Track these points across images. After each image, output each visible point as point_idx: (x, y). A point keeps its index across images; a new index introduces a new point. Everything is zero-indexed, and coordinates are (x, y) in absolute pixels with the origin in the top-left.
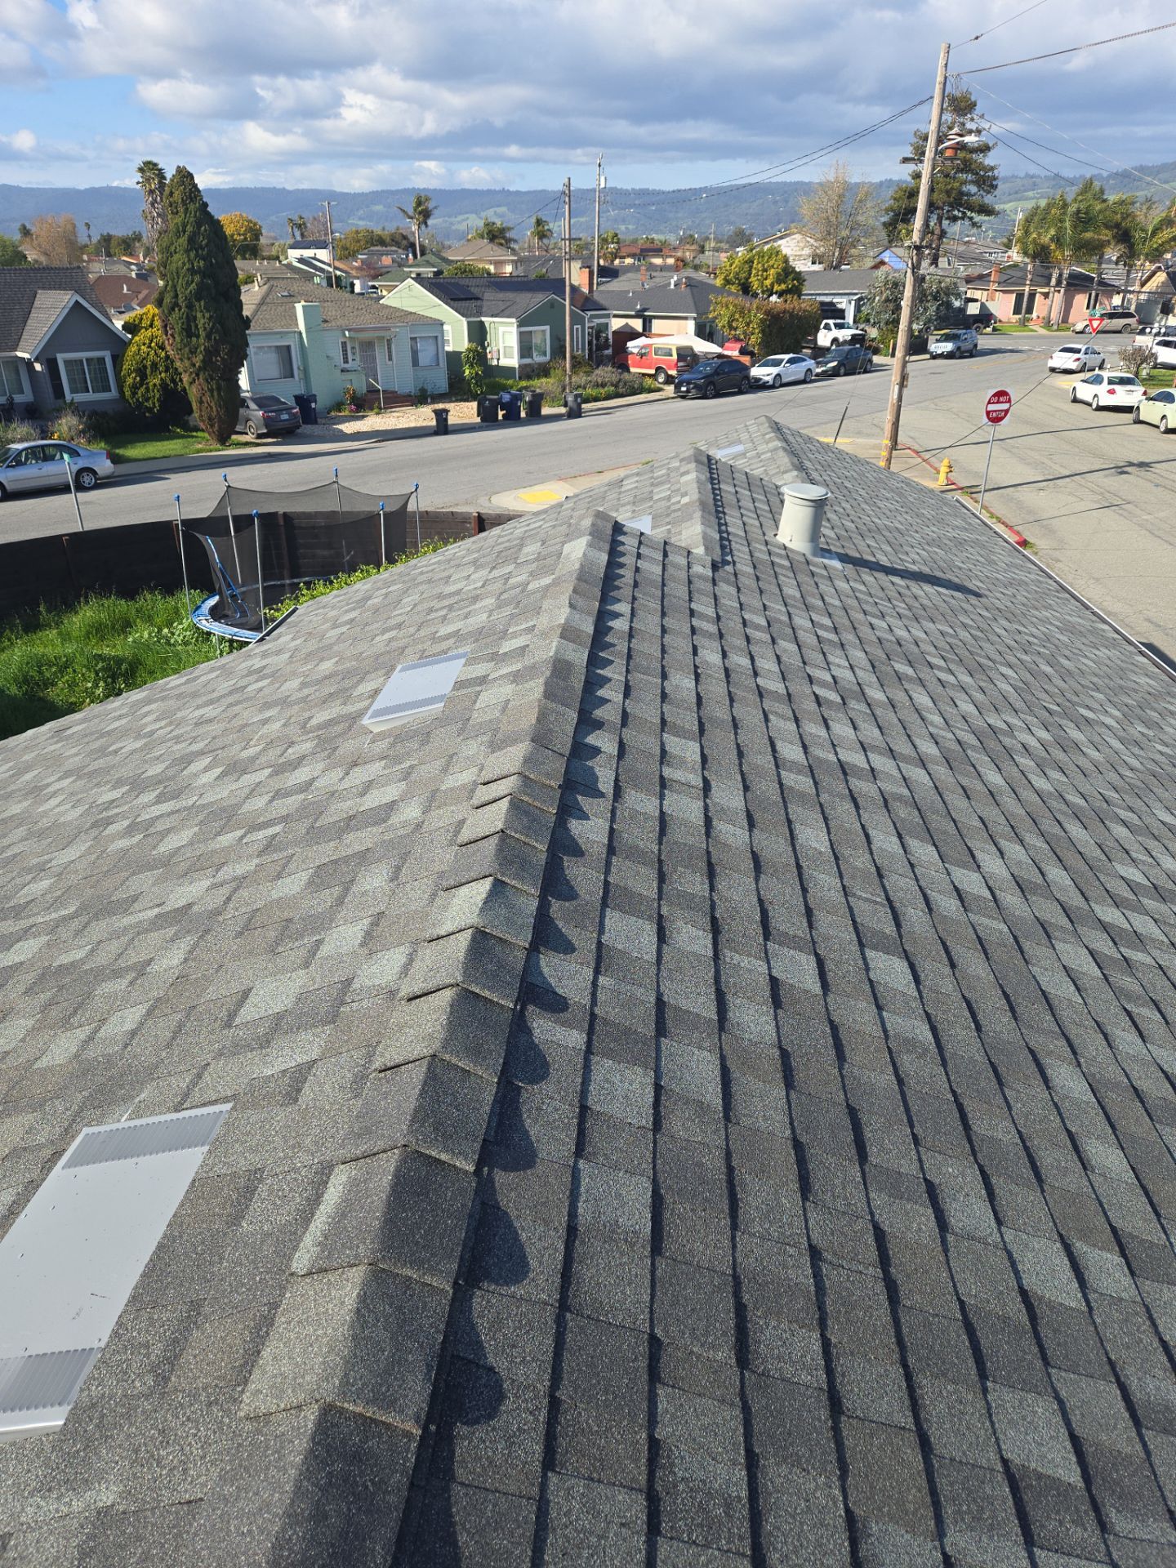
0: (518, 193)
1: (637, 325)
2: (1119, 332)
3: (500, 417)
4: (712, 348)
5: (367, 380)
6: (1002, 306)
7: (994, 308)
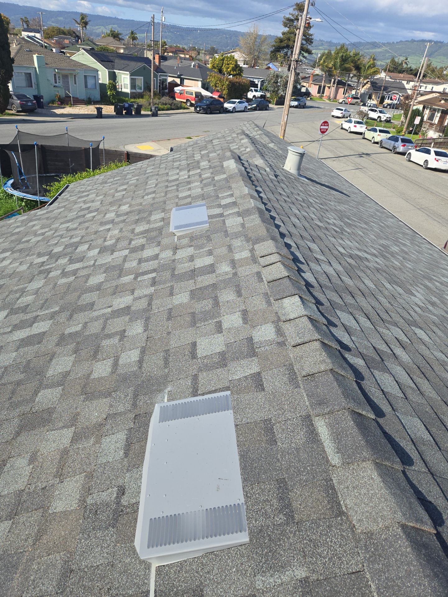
0: (122, 20)
1: (178, 81)
2: (354, 104)
3: (124, 113)
4: (208, 94)
5: (65, 92)
6: (314, 90)
7: (310, 90)
